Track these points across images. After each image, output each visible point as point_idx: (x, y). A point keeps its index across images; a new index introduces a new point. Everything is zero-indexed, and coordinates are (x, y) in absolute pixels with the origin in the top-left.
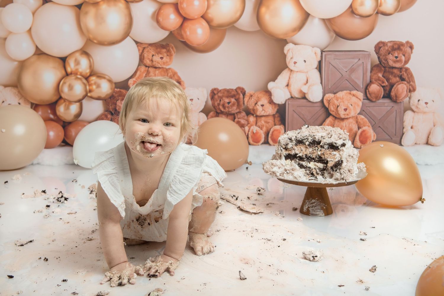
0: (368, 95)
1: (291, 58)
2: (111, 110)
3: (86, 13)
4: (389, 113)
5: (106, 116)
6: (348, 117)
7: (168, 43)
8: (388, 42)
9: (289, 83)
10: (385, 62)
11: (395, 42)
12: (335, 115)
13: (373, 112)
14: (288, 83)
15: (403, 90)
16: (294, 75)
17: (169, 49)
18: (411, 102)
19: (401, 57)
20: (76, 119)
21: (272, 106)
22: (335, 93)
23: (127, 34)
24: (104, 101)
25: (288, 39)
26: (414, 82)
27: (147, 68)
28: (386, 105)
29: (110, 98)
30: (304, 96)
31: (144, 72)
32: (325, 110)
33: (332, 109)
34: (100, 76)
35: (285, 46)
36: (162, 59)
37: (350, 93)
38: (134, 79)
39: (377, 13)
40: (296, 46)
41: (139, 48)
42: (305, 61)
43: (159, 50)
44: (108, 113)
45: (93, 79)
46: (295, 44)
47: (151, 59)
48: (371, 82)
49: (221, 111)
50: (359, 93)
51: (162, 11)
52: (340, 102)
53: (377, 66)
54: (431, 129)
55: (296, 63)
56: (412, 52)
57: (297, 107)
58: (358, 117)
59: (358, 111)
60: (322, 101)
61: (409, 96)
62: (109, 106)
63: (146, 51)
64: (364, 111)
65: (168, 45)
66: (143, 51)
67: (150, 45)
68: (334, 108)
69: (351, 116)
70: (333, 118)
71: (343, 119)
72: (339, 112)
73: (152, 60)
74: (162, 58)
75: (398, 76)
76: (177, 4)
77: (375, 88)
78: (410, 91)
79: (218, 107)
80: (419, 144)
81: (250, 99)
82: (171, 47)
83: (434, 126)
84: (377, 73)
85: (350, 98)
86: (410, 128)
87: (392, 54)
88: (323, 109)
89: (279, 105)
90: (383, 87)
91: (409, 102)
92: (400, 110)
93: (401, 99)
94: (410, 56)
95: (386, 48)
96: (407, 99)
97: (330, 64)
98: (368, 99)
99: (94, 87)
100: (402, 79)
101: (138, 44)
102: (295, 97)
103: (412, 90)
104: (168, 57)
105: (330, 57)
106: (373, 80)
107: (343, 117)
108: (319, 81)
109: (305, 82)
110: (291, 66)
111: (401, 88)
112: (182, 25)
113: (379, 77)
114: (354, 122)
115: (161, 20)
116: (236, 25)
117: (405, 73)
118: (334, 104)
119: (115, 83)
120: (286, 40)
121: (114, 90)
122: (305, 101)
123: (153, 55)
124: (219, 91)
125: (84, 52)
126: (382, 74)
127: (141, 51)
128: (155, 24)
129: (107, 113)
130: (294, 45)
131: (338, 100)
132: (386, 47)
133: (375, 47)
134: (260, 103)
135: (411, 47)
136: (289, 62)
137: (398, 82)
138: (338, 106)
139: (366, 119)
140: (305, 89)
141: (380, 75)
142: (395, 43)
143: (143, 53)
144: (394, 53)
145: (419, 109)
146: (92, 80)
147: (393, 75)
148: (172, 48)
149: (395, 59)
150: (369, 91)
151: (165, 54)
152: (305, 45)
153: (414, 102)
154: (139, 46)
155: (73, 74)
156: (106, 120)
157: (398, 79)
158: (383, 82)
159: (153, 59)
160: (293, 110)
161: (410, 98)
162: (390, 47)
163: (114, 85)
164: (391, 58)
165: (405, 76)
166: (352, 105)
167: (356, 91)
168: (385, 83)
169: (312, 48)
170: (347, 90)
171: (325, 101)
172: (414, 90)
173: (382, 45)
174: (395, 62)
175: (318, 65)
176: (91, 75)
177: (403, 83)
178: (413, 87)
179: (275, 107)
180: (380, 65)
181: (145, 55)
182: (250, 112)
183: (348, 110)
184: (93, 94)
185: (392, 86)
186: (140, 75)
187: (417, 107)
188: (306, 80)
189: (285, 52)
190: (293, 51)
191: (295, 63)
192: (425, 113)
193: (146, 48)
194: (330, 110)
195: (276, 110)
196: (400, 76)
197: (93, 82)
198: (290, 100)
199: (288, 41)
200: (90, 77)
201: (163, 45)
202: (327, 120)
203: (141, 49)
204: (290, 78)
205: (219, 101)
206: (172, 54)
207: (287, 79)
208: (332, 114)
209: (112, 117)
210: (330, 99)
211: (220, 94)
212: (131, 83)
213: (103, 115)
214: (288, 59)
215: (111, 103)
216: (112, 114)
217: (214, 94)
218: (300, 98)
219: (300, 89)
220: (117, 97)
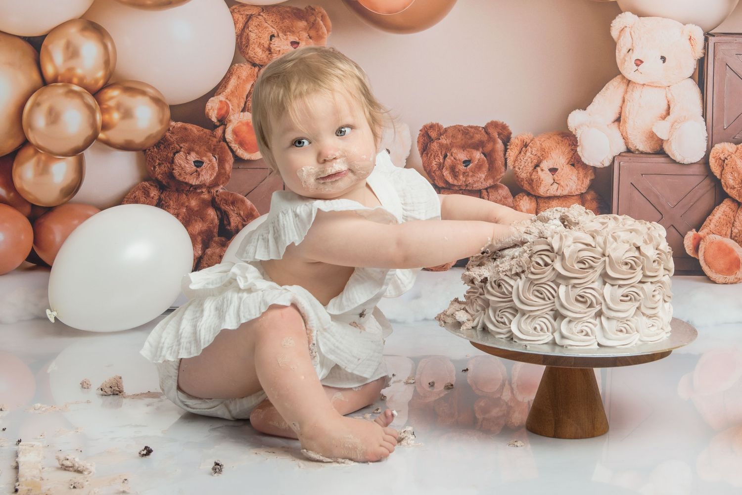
1: (629, 51)
2: (159, 177)
5: (146, 193)
7: (312, 6)
9: (623, 114)
12: (737, 198)
14: (620, 114)
16: (636, 95)
17: (315, 20)
20: (66, 199)
21: (579, 173)
24: (142, 153)
27: (257, 69)
29: (158, 145)
30: (658, 148)
31: (246, 81)
32: (713, 184)
33: (731, 182)
34: (132, 88)
35: (615, 18)
36: (296, 46)
38: (222, 97)
40: (642, 18)
41: (237, 16)
42: (663, 59)
43: (287, 22)
44: (151, 185)
45: (114, 95)
46: (640, 14)
47: (266, 46)
49: (447, 182)
55: (642, 62)
57: (642, 175)
60: (705, 161)
62: (155, 167)
63: (253, 24)
65: (311, 10)
66: (246, 26)
68: (734, 180)
70: (733, 206)
73: (269, 49)
74: (295, 44)
79: (438, 173)
81: (522, 153)
82: (320, 15)
88: (707, 182)
89: (594, 168)
97: (727, 67)
99: (116, 116)
101: (234, 7)
102: (638, 150)
104: (311, 41)
105: (727, 50)
108: (699, 110)
109: (662, 110)
110: (628, 69)
118: (734, 169)
119: (172, 107)
120: (616, 3)
121: (168, 124)
122: (662, 159)
123: (272, 36)
124: (443, 132)
125: (91, 24)
127: (240, 25)
129: (147, 184)
130: (636, 17)
134: (546, 165)
136: (623, 60)
140: (662, 132)
143: (247, 31)
146: (112, 98)
148: (323, 18)
151: (305, 35)
152: (664, 17)
154: (236, 11)
155: (61, 81)
156: (144, 203)
159: (271, 46)
160: (631, 183)
163: (168, 113)
169: (681, 25)
171: (712, 161)
175: (695, 69)
176: (107, 85)
179: (586, 176)
181: (253, 36)
182: (523, 186)
184: (114, 135)
186: (236, 87)
188: (666, 107)
189: (614, 33)
190: (633, 34)
191: (639, 62)
193: (254, 19)
194: (725, 184)
195: (587, 182)
197: (112, 103)
198: (626, 158)
199: (622, 6)
200: (106, 90)
201: (298, 9)
202: (715, 209)
203: (240, 19)
204: (624, 101)
205: (441, 157)
206: (323, 33)
207: (618, 102)
208: (730, 194)
209: (162, 196)
210: (726, 156)
211: (444, 140)
212: (213, 109)
213: (138, 189)
214: (620, 51)
215: (159, 159)
216: (162, 187)
217: (431, 140)
218: (649, 154)
219: (651, 128)
220: (175, 143)
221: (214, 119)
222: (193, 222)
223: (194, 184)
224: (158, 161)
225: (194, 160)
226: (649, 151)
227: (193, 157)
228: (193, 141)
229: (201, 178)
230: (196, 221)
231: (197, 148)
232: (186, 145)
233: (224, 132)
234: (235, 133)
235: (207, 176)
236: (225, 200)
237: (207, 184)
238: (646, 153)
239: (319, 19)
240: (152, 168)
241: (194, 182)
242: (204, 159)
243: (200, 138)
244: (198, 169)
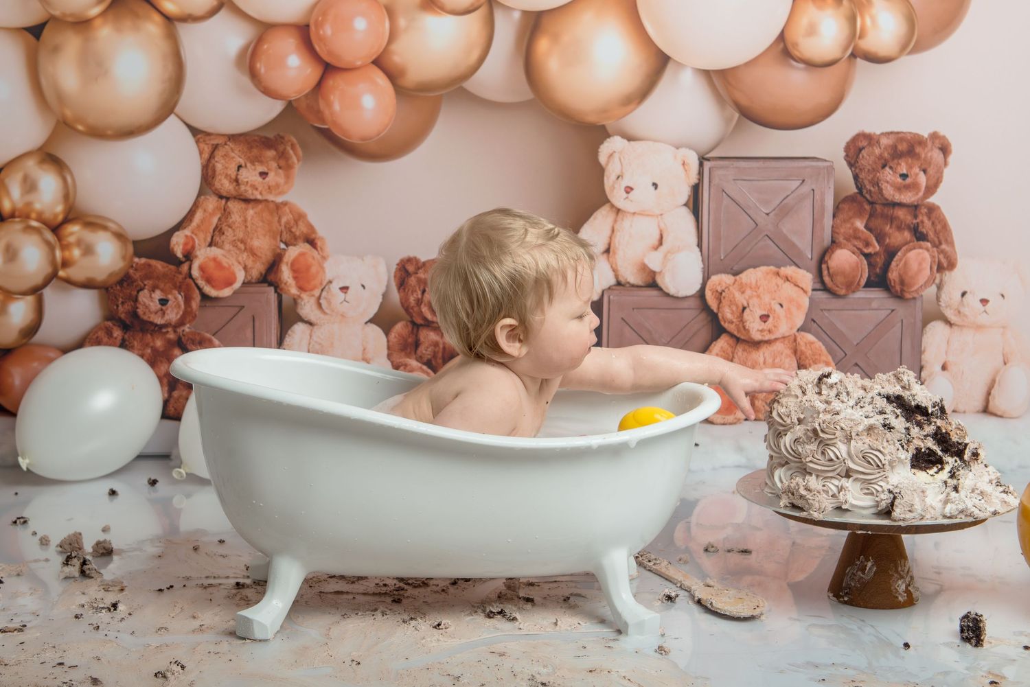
0: (827, 279)
1: (618, 177)
2: (123, 316)
3: (56, 49)
4: (882, 327)
5: (109, 333)
6: (772, 337)
7: (282, 134)
8: (882, 134)
9: (612, 245)
10: (872, 189)
11: (900, 135)
12: (736, 333)
13: (839, 325)
14: (609, 245)
15: (920, 264)
16: (626, 224)
17: (285, 149)
18: (944, 297)
19: (917, 175)
20: (24, 341)
22: (736, 274)
23: (167, 107)
24: (103, 291)
25: (610, 124)
26: (951, 243)
27: (223, 201)
28: (875, 305)
29: (120, 282)
30: (651, 281)
31: (212, 214)
32: (709, 318)
33: (729, 316)
34: (94, 223)
35: (602, 143)
36: (264, 176)
37: (778, 274)
38: (187, 232)
39: (853, 55)
40: (632, 143)
41: (202, 145)
42: (655, 185)
43: (255, 151)
44: (114, 325)
45: (74, 230)
46: (630, 138)
47: (233, 177)
48: (834, 244)
49: (425, 319)
50: (802, 272)
51: (265, 47)
52: (750, 297)
53: (850, 199)
54: (997, 372)
55: (632, 189)
56: (946, 164)
57: (633, 309)
58: (798, 339)
59: (799, 321)
60: (701, 294)
61: (937, 281)
62: (118, 306)
63: (219, 154)
64: (814, 321)
65: (280, 139)
66: (212, 156)
67: (233, 138)
68: (733, 313)
69: (777, 335)
70: (732, 341)
71: (757, 344)
72: (748, 325)
73: (237, 180)
74: (264, 175)
75: (909, 228)
76: (308, 26)
77: (844, 258)
78: (940, 268)
79: (416, 309)
80: (964, 412)
82: (290, 144)
83: (1005, 364)
84: (851, 218)
85: (778, 286)
86: (938, 368)
87: (891, 168)
88: (703, 316)
90: (867, 256)
91: (938, 298)
92: (912, 321)
93: (916, 291)
94: (942, 173)
95: (877, 151)
96: (933, 288)
97: (724, 194)
98: (825, 289)
99: (76, 253)
100: (920, 236)
101: (199, 136)
102: (629, 283)
103: (945, 265)
104: (280, 171)
105: (723, 176)
106: (841, 239)
107: (757, 336)
108: (693, 239)
109: (655, 241)
110: (617, 197)
111: (917, 260)
112: (319, 85)
113: (856, 230)
114: (788, 352)
115: (263, 71)
116: (469, 85)
117: (926, 219)
118: (732, 302)
119: (135, 243)
120: (603, 127)
121: (132, 260)
122: (654, 293)
123: (240, 167)
124: (421, 266)
125: (49, 156)
126: (865, 222)
127: (206, 156)
128: (246, 80)
129: (109, 324)
130: (625, 141)
131: (743, 293)
132: (875, 148)
133: (847, 148)
135: (945, 150)
136: (613, 188)
137: (906, 243)
138: (744, 308)
139: (821, 344)
140: (654, 261)
141: (860, 224)
142: (899, 137)
143: (213, 161)
144: (899, 164)
145: (965, 316)
146: (72, 234)
147: (894, 226)
148: (293, 147)
149: (899, 180)
150: (828, 268)
151: (274, 165)
152: (655, 141)
153: (951, 299)
154: (201, 140)
155: (19, 217)
156: (106, 344)
157: (907, 235)
158: (867, 244)
159: (239, 177)
160: (622, 319)
161: (939, 287)
162: (886, 148)
163: (131, 249)
164: (888, 179)
165: (927, 227)
166: (781, 306)
167: (794, 268)
168: (874, 247)
169: (673, 148)
170: (768, 265)
171: (708, 294)
172: (952, 265)
173: (864, 143)
174: (899, 189)
175: (689, 196)
176: (67, 220)
177: (920, 247)
178: (947, 257)
180: (859, 196)
181: (219, 167)
183: (771, 319)
184: (73, 273)
185: (891, 254)
186: (202, 221)
187: (959, 312)
188: (657, 236)
189: (602, 159)
190: (622, 159)
191: (629, 190)
192: (979, 327)
193: (221, 148)
194: (723, 318)
196: (912, 226)
197: (72, 239)
198: (615, 292)
199: (610, 130)
200: (66, 226)
201: (266, 138)
202: (713, 345)
203: (206, 149)
204: (613, 231)
205: (420, 293)
206: (293, 163)
207: (607, 232)
208: (729, 329)
209: (126, 336)
210: (723, 288)
211: (421, 275)
212: (178, 244)
213: (101, 329)
214: (608, 179)
215: (122, 298)
216: (125, 327)
217: (408, 274)
218: (641, 287)
219: (643, 260)
220: (139, 280)
221: (179, 255)
222: (159, 363)
223: (159, 323)
224: (121, 299)
225: (159, 298)
226: (640, 283)
227: (158, 295)
228: (158, 278)
229: (167, 317)
230: (161, 362)
231: (162, 285)
232: (151, 282)
233: (190, 268)
234: (202, 269)
235: (172, 315)
236: (191, 339)
237: (173, 324)
238: (638, 286)
239: (289, 148)
240: (115, 307)
241: (159, 321)
242: (170, 297)
243: (165, 275)
244: (164, 308)
